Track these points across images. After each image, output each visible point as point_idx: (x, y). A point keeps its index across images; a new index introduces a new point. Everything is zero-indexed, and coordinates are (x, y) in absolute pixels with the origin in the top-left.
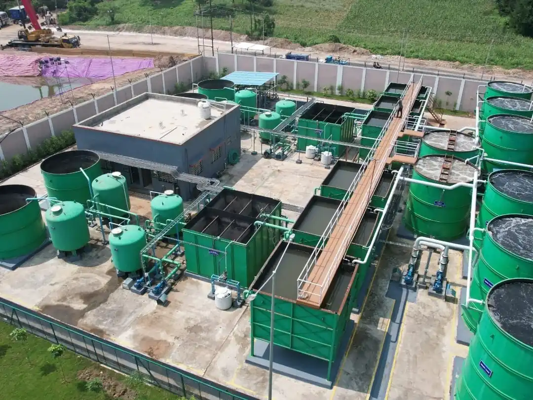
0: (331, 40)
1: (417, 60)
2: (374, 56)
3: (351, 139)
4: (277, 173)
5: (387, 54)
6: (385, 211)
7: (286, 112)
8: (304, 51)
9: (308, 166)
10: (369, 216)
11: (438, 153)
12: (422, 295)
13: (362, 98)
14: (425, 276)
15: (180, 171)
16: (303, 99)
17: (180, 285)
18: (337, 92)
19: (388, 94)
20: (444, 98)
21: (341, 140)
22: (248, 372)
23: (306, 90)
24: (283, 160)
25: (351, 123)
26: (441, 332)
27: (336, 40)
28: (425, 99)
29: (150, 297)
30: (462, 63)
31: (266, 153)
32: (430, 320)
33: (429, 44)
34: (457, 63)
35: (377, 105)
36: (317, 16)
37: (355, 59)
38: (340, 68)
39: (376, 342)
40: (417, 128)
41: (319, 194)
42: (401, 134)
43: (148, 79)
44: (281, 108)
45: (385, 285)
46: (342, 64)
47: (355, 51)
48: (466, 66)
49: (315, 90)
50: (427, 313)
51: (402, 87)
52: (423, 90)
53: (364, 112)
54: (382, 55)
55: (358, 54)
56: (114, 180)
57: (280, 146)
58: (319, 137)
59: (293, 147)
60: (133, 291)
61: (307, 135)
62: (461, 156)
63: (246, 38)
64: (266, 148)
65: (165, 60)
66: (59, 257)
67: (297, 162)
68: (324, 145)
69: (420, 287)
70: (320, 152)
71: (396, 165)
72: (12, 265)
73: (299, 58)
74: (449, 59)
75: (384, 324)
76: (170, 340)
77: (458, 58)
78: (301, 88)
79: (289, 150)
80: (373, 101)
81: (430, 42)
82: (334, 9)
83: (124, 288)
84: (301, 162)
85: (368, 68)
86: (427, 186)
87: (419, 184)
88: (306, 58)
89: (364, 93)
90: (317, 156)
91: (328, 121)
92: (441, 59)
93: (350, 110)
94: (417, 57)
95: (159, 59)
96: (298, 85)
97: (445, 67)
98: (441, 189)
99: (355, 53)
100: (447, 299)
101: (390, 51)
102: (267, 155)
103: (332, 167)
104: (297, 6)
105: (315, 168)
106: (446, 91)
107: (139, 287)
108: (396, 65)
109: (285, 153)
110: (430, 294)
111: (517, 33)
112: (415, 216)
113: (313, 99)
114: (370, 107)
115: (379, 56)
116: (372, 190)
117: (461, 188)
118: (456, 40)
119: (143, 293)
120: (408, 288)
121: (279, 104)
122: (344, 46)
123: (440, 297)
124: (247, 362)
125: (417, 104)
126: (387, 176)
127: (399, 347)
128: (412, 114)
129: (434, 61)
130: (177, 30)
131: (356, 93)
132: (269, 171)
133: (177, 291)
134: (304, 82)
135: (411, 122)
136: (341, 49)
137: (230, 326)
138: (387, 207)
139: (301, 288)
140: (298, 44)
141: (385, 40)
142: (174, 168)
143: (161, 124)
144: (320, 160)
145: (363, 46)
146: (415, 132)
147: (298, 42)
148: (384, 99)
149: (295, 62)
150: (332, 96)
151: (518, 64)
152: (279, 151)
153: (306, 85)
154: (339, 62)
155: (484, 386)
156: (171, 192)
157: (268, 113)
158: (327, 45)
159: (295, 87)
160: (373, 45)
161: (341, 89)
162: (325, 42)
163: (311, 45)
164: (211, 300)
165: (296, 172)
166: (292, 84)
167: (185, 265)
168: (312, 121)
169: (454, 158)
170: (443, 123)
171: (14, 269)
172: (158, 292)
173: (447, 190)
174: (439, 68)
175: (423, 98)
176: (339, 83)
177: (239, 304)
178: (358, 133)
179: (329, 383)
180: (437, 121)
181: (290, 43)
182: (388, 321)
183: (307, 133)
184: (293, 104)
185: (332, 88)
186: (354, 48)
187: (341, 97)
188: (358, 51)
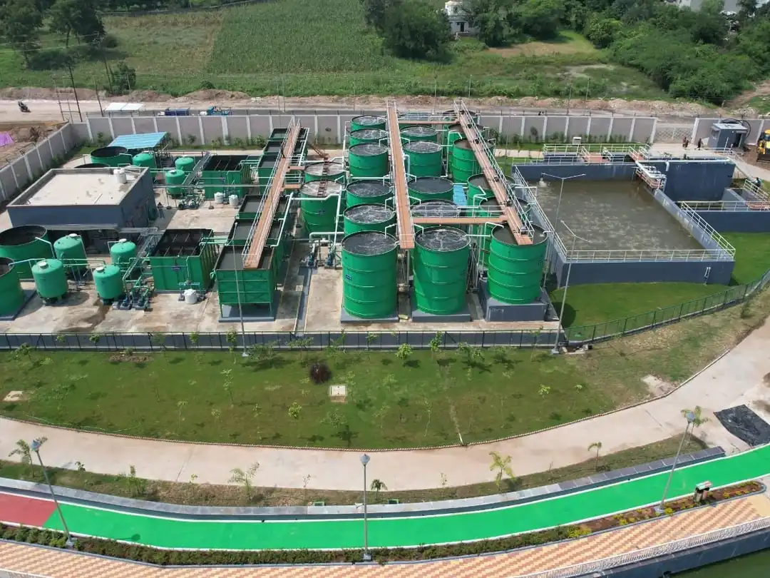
0: (204, 86)
1: (297, 99)
2: (253, 99)
3: (251, 181)
4: (195, 219)
5: (267, 95)
6: (284, 219)
7: (187, 168)
8: (177, 102)
9: (220, 210)
10: (275, 224)
11: (316, 179)
12: (321, 270)
13: (251, 145)
14: (321, 260)
15: (120, 226)
16: (198, 154)
17: (154, 299)
18: (226, 142)
19: (274, 139)
20: (325, 135)
21: (242, 183)
22: (223, 326)
23: (194, 144)
24: (197, 208)
25: (247, 169)
26: (335, 284)
27: (210, 86)
28: (305, 139)
29: (137, 309)
30: (341, 95)
31: (180, 205)
32: (328, 280)
33: (308, 79)
34: (335, 97)
35: (266, 150)
36: (177, 54)
37: (235, 105)
38: (224, 119)
39: (296, 297)
40: (299, 164)
41: (238, 218)
42: (289, 170)
43: (25, 156)
44: (182, 165)
45: (296, 270)
46: (225, 114)
47: (232, 96)
48: (344, 99)
49: (203, 143)
50: (324, 278)
51: (284, 131)
52: (302, 132)
53: (257, 158)
54: (262, 96)
55: (237, 98)
56: (73, 240)
57: (189, 199)
58: (223, 184)
59: (202, 197)
60: (122, 309)
61: (212, 184)
62: (332, 178)
63: (106, 94)
64: (179, 201)
65: (24, 132)
66: (47, 305)
67: (210, 208)
68: (229, 190)
69: (319, 266)
70: (227, 197)
71: (289, 191)
72: (12, 317)
73: (179, 113)
74: (328, 94)
75: (299, 288)
76: (165, 325)
77: (336, 91)
78: (188, 143)
79: (199, 200)
80: (261, 146)
81: (308, 76)
82: (194, 42)
83: (113, 309)
84: (213, 208)
85: (252, 116)
86: (311, 201)
87: (306, 201)
88: (187, 113)
89: (252, 140)
90: (225, 201)
91: (227, 169)
92: (321, 95)
93: (245, 157)
94: (297, 95)
95: (17, 132)
96: (184, 140)
97: (324, 102)
98: (320, 201)
99: (234, 98)
100: (336, 269)
101: (268, 91)
102: (182, 207)
103: (240, 207)
104: (149, 44)
105: (227, 210)
106: (326, 127)
107: (126, 305)
108: (275, 106)
109: (197, 203)
110: (326, 268)
111: (393, 55)
112: (308, 225)
113: (208, 154)
114: (261, 153)
115: (258, 99)
116: (274, 209)
117: (332, 197)
118: (334, 70)
119: (130, 309)
120: (311, 268)
121: (178, 162)
122: (220, 91)
123: (332, 268)
124: (220, 321)
125: (298, 145)
126: (283, 200)
127: (310, 295)
128: (295, 154)
129: (314, 98)
130: (11, 93)
131: (244, 141)
132: (189, 219)
133: (153, 303)
134: (190, 137)
135: (294, 161)
136: (217, 95)
137: (201, 310)
138: (285, 217)
139: (245, 259)
140: (169, 96)
141: (262, 79)
142: (116, 225)
143: (88, 193)
144: (228, 203)
145: (240, 89)
146: (299, 167)
147: (168, 92)
148: (271, 144)
149: (177, 118)
150: (221, 147)
151: (392, 90)
152: (190, 203)
153: (193, 139)
154: (222, 113)
155: (350, 287)
156: (125, 240)
157: (173, 171)
158: (201, 92)
159: (181, 143)
160: (250, 88)
161: (229, 138)
162: (198, 89)
163: (183, 94)
164: (182, 302)
165: (211, 216)
166: (178, 141)
167: (153, 287)
168: (214, 172)
169: (327, 180)
170: (327, 157)
171: (13, 319)
172: (141, 305)
173: (323, 201)
174: (319, 104)
175: (303, 139)
176: (225, 132)
177: (202, 298)
178: (255, 176)
179: (273, 318)
180: (321, 156)
181: (159, 94)
182: (301, 286)
183: (212, 182)
184: (191, 160)
185: (220, 139)
186: (231, 92)
187: (231, 147)
188: (236, 95)
